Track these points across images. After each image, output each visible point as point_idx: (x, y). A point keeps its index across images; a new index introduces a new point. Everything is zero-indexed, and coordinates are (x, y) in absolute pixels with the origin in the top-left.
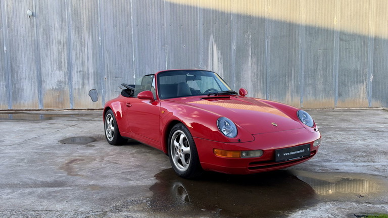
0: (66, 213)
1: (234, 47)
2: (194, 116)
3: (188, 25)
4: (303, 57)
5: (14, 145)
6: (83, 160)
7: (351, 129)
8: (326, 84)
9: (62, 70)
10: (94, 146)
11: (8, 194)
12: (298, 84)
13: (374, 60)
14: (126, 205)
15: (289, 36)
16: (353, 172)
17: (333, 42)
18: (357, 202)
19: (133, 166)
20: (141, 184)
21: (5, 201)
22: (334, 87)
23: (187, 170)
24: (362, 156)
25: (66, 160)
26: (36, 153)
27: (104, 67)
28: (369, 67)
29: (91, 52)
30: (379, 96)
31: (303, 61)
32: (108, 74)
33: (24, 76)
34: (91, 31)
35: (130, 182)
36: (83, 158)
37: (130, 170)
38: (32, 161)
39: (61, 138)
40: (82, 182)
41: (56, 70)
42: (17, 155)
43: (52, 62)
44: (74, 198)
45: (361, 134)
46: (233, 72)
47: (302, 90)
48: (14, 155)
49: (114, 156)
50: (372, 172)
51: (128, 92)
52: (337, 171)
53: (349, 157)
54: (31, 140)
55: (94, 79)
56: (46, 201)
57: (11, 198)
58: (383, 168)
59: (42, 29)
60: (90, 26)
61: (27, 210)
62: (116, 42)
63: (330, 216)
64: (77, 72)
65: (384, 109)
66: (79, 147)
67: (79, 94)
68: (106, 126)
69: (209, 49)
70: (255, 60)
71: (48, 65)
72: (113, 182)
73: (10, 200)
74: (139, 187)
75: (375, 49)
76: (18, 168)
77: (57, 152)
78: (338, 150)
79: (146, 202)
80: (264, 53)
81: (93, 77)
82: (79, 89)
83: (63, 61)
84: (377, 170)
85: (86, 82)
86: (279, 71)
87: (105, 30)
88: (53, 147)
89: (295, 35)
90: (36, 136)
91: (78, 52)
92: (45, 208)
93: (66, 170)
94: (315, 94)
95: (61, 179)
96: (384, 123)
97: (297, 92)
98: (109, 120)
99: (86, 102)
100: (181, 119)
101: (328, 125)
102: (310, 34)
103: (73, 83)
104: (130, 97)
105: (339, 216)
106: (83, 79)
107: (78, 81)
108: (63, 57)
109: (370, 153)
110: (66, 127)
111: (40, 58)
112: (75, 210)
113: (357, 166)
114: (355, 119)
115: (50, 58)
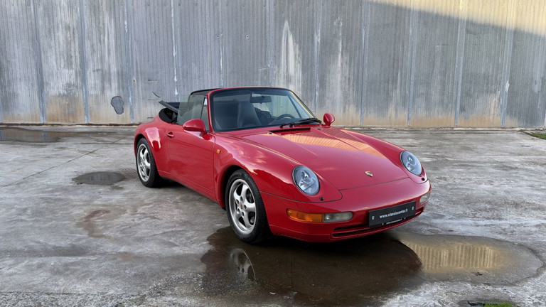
0: (91, 297)
1: (317, 39)
2: (259, 161)
3: (253, 6)
4: (414, 56)
5: (10, 185)
6: (108, 212)
7: (474, 164)
8: (443, 95)
9: (72, 68)
10: (122, 188)
11: (10, 266)
12: (405, 93)
13: (512, 62)
14: (169, 285)
15: (396, 26)
16: (470, 234)
17: (457, 36)
18: (474, 283)
19: (177, 222)
20: (189, 252)
21: (8, 279)
22: (454, 98)
23: (251, 233)
24: (486, 210)
25: (85, 212)
26: (43, 198)
27: (133, 64)
28: (505, 72)
29: (113, 42)
30: (516, 112)
31: (414, 61)
32: (137, 75)
33: (19, 76)
34: (112, 13)
35: (174, 248)
36: (109, 209)
37: (173, 229)
38: (38, 213)
39: (76, 174)
40: (110, 247)
41: (64, 67)
42: (17, 202)
43: (58, 56)
44: (100, 274)
45: (487, 173)
46: (316, 76)
47: (411, 102)
48: (12, 201)
49: (151, 206)
50: (496, 235)
51: (169, 114)
52: (450, 233)
53: (468, 211)
54: (34, 177)
55: (119, 82)
56: (62, 279)
57: (16, 274)
58: (512, 228)
59: (42, 8)
60: (112, 5)
61: (38, 292)
62: (149, 29)
63: (437, 303)
64: (94, 71)
65: (521, 131)
66: (101, 189)
67: (98, 103)
68: (138, 160)
69: (283, 41)
70: (347, 58)
71: (52, 60)
72: (150, 248)
73: (14, 277)
74: (186, 257)
75: (514, 46)
76: (21, 225)
77: (71, 197)
78: (455, 198)
79: (197, 280)
80: (359, 48)
81: (116, 79)
82: (97, 96)
83: (73, 55)
84: (504, 232)
85: (107, 85)
86: (380, 75)
87: (133, 10)
88: (65, 190)
89: (404, 23)
90: (40, 171)
91: (95, 42)
92: (62, 288)
93: (86, 229)
94: (428, 108)
95: (80, 242)
96: (519, 155)
97: (404, 104)
98: (143, 152)
99: (108, 115)
100: (243, 163)
101: (443, 157)
102: (425, 23)
103: (89, 87)
104: (171, 123)
105: (447, 303)
106: (103, 81)
107: (95, 85)
108: (72, 49)
109: (496, 204)
110: (80, 154)
111: (40, 50)
112: (102, 293)
113: (478, 226)
114: (480, 146)
115: (54, 51)
